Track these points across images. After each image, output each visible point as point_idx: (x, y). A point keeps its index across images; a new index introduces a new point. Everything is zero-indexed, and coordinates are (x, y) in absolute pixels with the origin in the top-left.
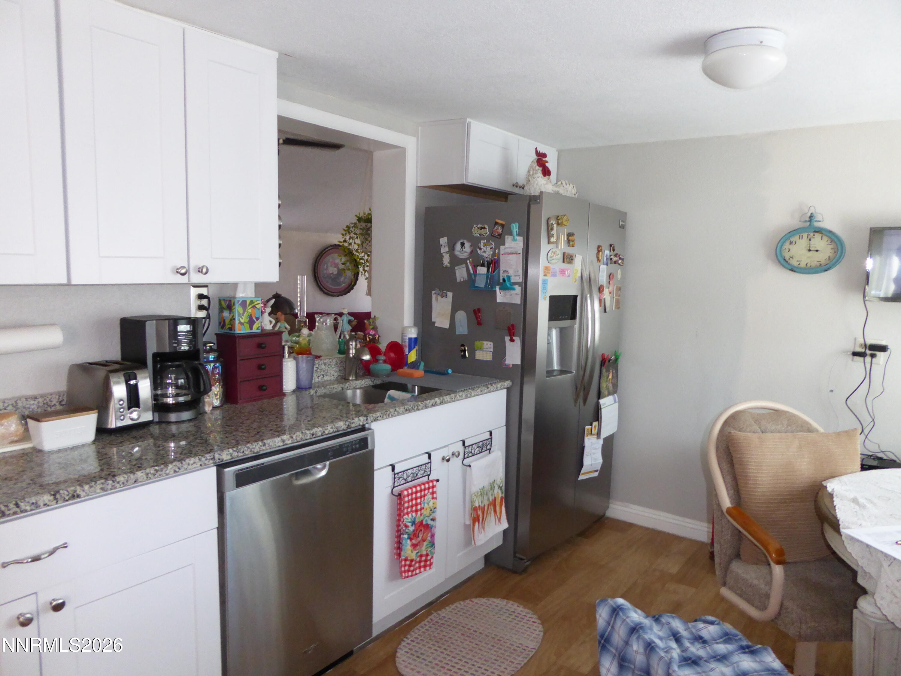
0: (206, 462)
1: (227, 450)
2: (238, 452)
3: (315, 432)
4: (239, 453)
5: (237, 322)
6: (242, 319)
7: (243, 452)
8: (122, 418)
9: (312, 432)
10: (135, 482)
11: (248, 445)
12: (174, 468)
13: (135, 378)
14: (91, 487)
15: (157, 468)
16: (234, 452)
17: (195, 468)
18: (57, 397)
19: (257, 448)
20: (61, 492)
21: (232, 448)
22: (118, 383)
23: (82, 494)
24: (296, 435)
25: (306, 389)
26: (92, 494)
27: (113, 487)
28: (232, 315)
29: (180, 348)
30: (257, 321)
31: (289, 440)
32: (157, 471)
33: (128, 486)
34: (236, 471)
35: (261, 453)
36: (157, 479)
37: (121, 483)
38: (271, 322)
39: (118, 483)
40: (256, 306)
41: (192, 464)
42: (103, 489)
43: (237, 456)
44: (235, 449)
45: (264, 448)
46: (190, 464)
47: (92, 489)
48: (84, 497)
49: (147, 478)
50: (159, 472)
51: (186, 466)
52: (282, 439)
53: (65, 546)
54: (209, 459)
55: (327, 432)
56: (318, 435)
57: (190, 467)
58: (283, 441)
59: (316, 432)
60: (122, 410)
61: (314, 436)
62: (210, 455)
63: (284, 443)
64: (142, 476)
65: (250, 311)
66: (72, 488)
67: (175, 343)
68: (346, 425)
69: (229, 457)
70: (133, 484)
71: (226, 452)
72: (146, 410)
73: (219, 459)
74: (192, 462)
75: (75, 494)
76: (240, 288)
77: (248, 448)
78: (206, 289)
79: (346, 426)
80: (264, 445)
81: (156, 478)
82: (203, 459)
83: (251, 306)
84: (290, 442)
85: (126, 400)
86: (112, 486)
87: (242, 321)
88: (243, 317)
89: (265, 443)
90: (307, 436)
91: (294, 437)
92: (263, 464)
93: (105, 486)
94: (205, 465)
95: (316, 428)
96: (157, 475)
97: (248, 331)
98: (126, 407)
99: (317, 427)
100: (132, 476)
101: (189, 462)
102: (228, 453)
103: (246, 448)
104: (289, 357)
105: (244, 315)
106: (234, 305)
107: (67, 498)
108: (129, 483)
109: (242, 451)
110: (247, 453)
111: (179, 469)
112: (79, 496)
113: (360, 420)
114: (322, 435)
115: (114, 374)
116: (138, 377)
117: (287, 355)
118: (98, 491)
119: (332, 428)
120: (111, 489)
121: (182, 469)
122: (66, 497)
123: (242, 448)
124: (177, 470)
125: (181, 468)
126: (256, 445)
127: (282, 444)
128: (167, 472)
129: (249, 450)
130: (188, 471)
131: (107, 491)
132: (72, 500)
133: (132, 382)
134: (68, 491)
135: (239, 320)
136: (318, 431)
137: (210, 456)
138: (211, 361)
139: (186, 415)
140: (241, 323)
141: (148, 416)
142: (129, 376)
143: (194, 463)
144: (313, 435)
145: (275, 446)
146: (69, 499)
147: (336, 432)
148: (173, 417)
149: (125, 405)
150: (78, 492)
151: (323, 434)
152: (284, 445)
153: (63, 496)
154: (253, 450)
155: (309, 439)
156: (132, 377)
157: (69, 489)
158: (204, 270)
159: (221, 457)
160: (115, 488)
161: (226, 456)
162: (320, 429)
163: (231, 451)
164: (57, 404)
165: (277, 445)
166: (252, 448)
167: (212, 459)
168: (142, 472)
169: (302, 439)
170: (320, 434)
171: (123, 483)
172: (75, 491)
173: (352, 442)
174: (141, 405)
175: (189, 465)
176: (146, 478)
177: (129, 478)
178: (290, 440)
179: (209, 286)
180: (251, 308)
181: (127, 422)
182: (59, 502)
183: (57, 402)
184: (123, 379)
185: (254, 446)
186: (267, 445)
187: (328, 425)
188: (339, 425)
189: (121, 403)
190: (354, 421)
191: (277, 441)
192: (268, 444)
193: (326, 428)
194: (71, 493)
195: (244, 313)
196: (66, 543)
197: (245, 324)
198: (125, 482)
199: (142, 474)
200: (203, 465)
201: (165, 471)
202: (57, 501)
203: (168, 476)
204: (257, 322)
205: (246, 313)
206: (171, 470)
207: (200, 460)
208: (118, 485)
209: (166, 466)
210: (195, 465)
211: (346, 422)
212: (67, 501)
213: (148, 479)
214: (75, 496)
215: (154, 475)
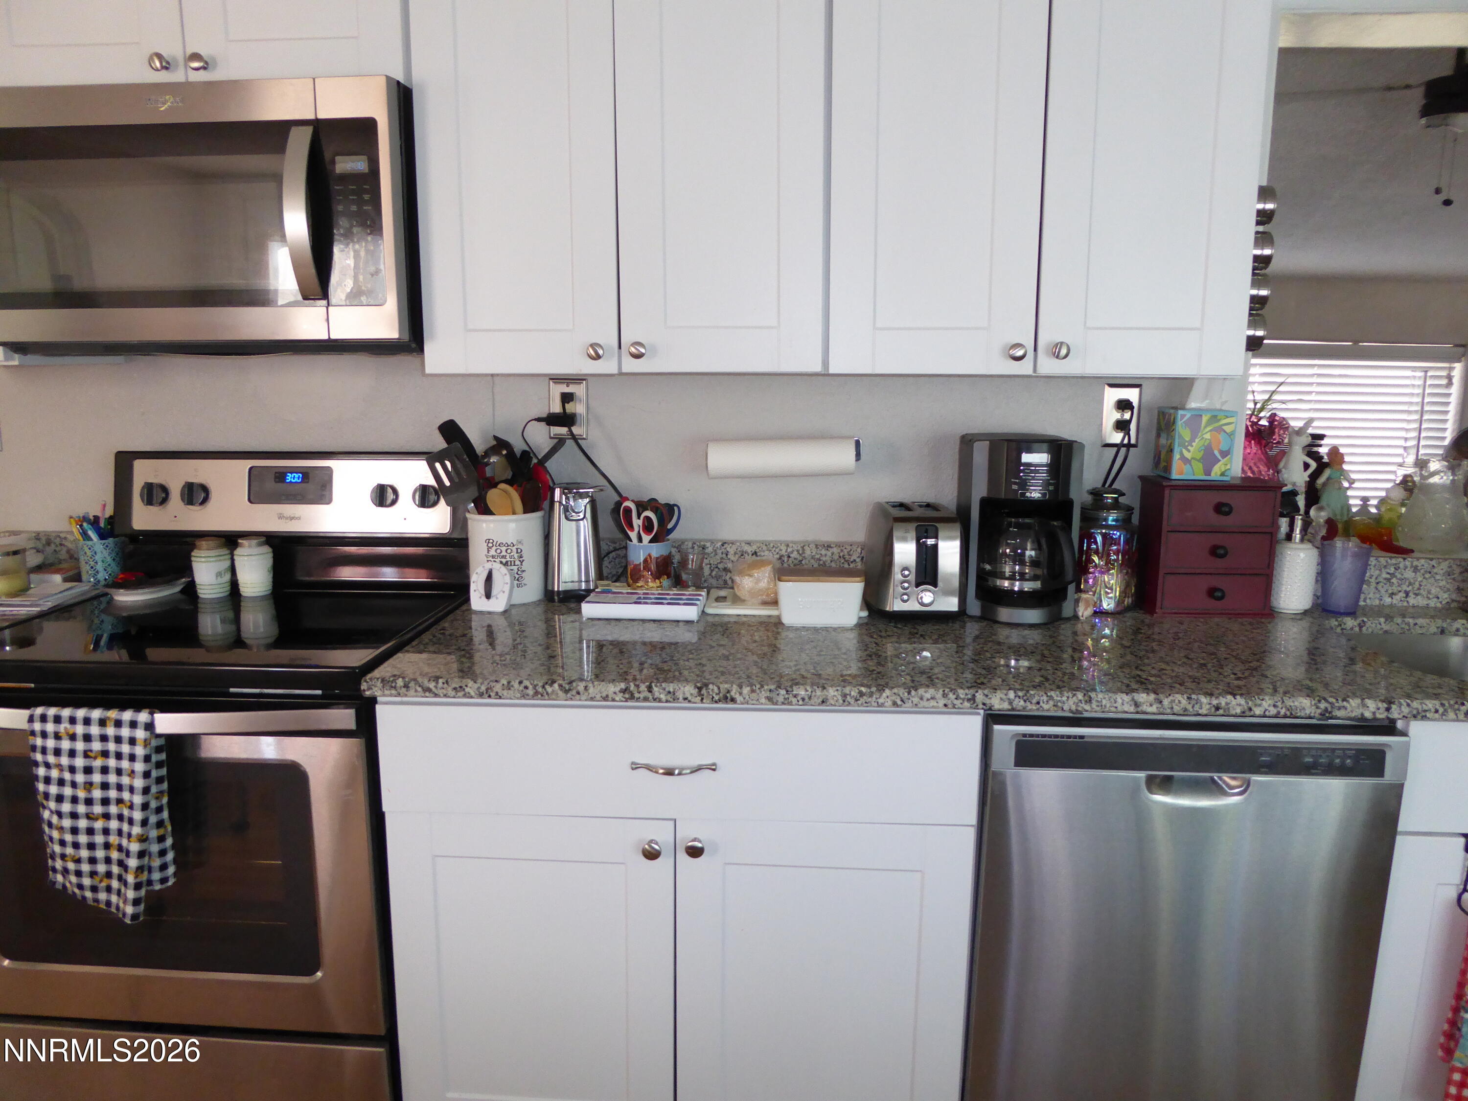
0: (958, 702)
1: (1005, 692)
2: (1025, 701)
3: (1223, 704)
4: (1028, 704)
5: (1177, 456)
6: (1189, 451)
7: (1038, 703)
8: (905, 597)
9: (1215, 702)
10: (823, 702)
11: (1052, 693)
12: (894, 698)
13: (936, 537)
14: (753, 691)
15: (863, 689)
16: (1017, 699)
17: (933, 707)
18: (859, 550)
19: (1071, 702)
20: (711, 686)
21: (1015, 690)
22: (904, 539)
23: (739, 699)
24: (1171, 698)
25: (1337, 614)
26: (752, 702)
27: (787, 702)
28: (1169, 442)
29: (1023, 494)
30: (1223, 458)
31: (1151, 705)
32: (861, 694)
33: (812, 705)
34: (1019, 734)
35: (1086, 715)
36: (857, 708)
37: (799, 698)
38: (1306, 466)
39: (795, 696)
40: (1224, 428)
41: (928, 700)
42: (769, 699)
43: (1024, 709)
44: (1020, 694)
45: (1087, 707)
46: (925, 699)
47: (754, 695)
48: (742, 704)
49: (844, 701)
50: (865, 697)
51: (916, 700)
52: (1133, 699)
53: (713, 768)
54: (963, 700)
55: (1258, 711)
56: (1233, 712)
57: (924, 703)
58: (1137, 705)
59: (1227, 704)
60: (906, 585)
61: (1221, 712)
62: (967, 691)
63: (1139, 709)
64: (834, 696)
65: (1208, 436)
66: (726, 686)
67: (1015, 483)
68: (1318, 708)
69: (1006, 706)
70: (819, 705)
71: (999, 694)
72: (948, 593)
73: (984, 704)
74: (928, 696)
75: (728, 695)
76: (1198, 390)
77: (1051, 698)
78: (1136, 391)
79: (1319, 711)
80: (1089, 701)
81: (859, 706)
82: (951, 696)
83: (1209, 429)
84: (1154, 709)
85: (913, 570)
86: (785, 699)
87: (1188, 455)
88: (1189, 448)
89: (1090, 697)
90: (1201, 708)
91: (1166, 702)
92: (1082, 737)
93: (773, 695)
94: (954, 707)
95: (1230, 697)
96: (862, 700)
97: (1200, 476)
98: (914, 583)
99: (1234, 695)
100: (819, 692)
101: (924, 694)
102: (1004, 697)
103: (1045, 698)
104: (1302, 540)
105: (1194, 444)
106: (1174, 422)
107: (717, 698)
108: (812, 702)
109: (1034, 701)
110: (1046, 707)
111: (902, 701)
112: (733, 700)
113: (1365, 706)
114: (1243, 714)
115: (900, 524)
116: (941, 534)
117: (1298, 536)
118: (763, 700)
119: (1275, 706)
120: (783, 703)
121: (909, 704)
122: (714, 696)
123: (1037, 695)
124: (899, 702)
125: (906, 701)
126: (1068, 697)
127: (1132, 709)
128: (881, 701)
129: (1051, 703)
130: (917, 710)
131: (776, 704)
132: (723, 703)
133: (931, 542)
134: (719, 688)
135: (1181, 454)
136: (1236, 704)
137: (966, 694)
138: (1111, 525)
139: (1033, 616)
140: (1184, 459)
141: (951, 604)
142: (926, 531)
143: (933, 698)
144: (1217, 708)
145: (1113, 709)
146: (720, 700)
147: (1285, 716)
148: (1005, 614)
149: (912, 578)
150: (733, 693)
151: (1248, 713)
152: (1137, 713)
153: (711, 693)
154: (1059, 704)
155: (1206, 715)
156: (930, 534)
157: (721, 686)
158: (1064, 351)
159: (987, 701)
160: (790, 703)
161: (999, 702)
162: (1240, 700)
163: (1011, 694)
164: (858, 560)
165: (1120, 708)
166: (1059, 701)
167: (969, 700)
168: (837, 690)
169: (1186, 710)
170: (1238, 710)
171: (803, 699)
172: (728, 692)
173: (1333, 750)
174: (940, 584)
175: (922, 699)
176: (841, 701)
177: (814, 693)
178: (1155, 707)
179: (1144, 387)
180: (1211, 431)
181: (912, 606)
182: (704, 701)
183: (859, 557)
184: (913, 534)
185: (1064, 699)
186: (1094, 702)
187: (1267, 698)
188: (1296, 704)
189: (907, 573)
190: (1345, 704)
191: (1120, 701)
192: (1098, 701)
193: (1258, 702)
194: (723, 692)
195: (1193, 440)
196: (714, 764)
197: (1194, 463)
198: (807, 698)
199: (836, 693)
200: (950, 706)
201: (877, 699)
202: (702, 699)
203: (880, 708)
204: (1223, 461)
205: (1197, 440)
206: (888, 700)
207: (945, 695)
208: (794, 700)
209: (881, 690)
210: (933, 703)
211: (1319, 701)
212: (716, 702)
213: (846, 703)
214: (727, 698)
215: (857, 700)
